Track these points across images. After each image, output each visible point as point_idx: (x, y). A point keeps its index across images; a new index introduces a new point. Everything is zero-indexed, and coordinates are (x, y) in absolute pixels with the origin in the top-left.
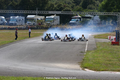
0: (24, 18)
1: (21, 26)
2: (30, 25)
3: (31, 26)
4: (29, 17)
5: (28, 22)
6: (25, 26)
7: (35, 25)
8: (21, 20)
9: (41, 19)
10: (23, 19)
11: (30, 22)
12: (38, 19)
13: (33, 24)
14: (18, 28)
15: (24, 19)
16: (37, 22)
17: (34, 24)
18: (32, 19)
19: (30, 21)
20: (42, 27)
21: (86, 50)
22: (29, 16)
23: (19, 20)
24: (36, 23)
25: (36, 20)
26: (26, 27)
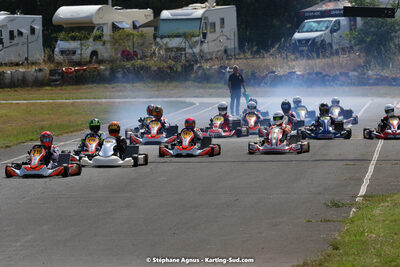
0: (36, 21)
1: (22, 70)
2: (76, 58)
3: (79, 64)
4: (68, 16)
5: (61, 45)
6: (47, 68)
7: (100, 62)
8: (20, 33)
9: (135, 27)
10: (33, 31)
11: (73, 45)
12: (115, 27)
13: (87, 53)
14: (7, 81)
15: (38, 27)
16: (114, 41)
17: (94, 53)
18: (82, 29)
19: (74, 39)
20: (142, 68)
21: (363, 191)
22: (65, 12)
23: (11, 33)
24: (108, 45)
25: (107, 31)
26: (52, 73)
